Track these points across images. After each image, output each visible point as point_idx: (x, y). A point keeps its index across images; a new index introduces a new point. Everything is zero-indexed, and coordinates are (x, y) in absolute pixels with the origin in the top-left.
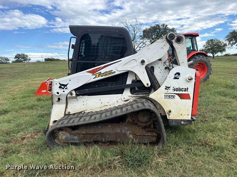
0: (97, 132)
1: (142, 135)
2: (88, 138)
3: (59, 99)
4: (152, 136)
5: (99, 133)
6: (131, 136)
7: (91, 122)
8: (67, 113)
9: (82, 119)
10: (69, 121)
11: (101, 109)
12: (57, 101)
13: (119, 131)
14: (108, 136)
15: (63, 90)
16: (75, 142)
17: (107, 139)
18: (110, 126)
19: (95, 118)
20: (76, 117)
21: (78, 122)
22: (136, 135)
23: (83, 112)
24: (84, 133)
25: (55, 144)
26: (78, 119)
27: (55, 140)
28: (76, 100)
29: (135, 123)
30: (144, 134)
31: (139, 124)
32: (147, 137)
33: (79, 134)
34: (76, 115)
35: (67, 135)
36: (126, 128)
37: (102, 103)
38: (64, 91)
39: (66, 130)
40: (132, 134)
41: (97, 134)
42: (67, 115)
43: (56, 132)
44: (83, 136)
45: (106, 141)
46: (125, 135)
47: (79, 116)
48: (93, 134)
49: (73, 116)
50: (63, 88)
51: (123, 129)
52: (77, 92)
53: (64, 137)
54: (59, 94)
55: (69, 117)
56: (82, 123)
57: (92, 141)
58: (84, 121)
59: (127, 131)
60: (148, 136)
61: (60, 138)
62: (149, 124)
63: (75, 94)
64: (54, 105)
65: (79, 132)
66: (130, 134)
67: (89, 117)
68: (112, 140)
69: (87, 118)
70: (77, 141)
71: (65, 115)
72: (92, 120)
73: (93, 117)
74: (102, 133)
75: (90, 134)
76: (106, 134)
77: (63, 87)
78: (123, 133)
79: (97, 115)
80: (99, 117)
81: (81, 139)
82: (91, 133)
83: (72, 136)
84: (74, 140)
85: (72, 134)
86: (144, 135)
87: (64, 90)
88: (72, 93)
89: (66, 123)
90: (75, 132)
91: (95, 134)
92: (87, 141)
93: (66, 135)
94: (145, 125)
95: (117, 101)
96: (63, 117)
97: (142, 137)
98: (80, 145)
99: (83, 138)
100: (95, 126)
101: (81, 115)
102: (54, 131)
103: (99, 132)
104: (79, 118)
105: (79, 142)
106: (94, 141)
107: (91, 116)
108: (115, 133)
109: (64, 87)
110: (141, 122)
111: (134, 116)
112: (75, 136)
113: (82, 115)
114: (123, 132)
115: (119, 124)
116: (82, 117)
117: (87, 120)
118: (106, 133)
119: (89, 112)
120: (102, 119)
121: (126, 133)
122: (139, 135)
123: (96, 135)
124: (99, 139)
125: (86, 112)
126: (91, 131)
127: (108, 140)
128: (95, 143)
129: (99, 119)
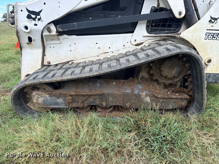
0: (93, 93)
1: (166, 97)
2: (80, 101)
3: (30, 39)
4: (181, 98)
5: (97, 95)
6: (148, 99)
7: (84, 75)
8: (45, 63)
9: (69, 72)
10: (47, 74)
11: (98, 58)
12: (28, 44)
13: (129, 91)
14: (111, 99)
15: (34, 22)
16: (60, 107)
17: (109, 103)
18: (114, 83)
19: (91, 70)
20: (60, 69)
21: (62, 76)
22: (156, 97)
23: (70, 63)
24: (73, 93)
25: (28, 110)
26: (62, 71)
27: (27, 104)
28: (59, 42)
29: (155, 78)
30: (170, 96)
31: (161, 81)
32: (173, 100)
33: (65, 95)
34: (59, 66)
35: (46, 97)
36: (140, 87)
37: (99, 48)
38: (36, 25)
39: (45, 89)
40: (149, 95)
41: (95, 95)
42: (45, 66)
43: (28, 92)
44: (71, 98)
45: (109, 106)
46: (138, 96)
47: (64, 67)
48: (87, 95)
49: (54, 67)
50: (34, 19)
51: (136, 89)
52: (59, 28)
53: (41, 100)
54: (28, 30)
55: (48, 69)
56: (70, 77)
57: (86, 105)
58: (73, 74)
59: (142, 92)
60: (176, 98)
61: (35, 101)
62: (176, 80)
63: (55, 30)
64: (23, 50)
65: (65, 93)
66: (146, 95)
67: (81, 68)
68: (117, 104)
69: (78, 70)
70: (62, 106)
71: (43, 65)
72: (87, 74)
73: (87, 69)
74: (103, 94)
75: (83, 96)
76: (109, 96)
77: (33, 16)
78: (135, 94)
79: (94, 66)
80: (98, 68)
81: (69, 103)
82: (84, 93)
83: (54, 98)
84: (57, 104)
85: (54, 96)
86: (169, 98)
87: (37, 22)
88: (50, 28)
89: (41, 77)
90: (58, 91)
91: (91, 95)
92: (78, 106)
93: (44, 97)
94: (170, 82)
95: (124, 46)
96: (40, 69)
97: (165, 100)
98: (68, 112)
99: (72, 102)
100: (90, 84)
101: (67, 66)
102: (25, 91)
103: (97, 93)
104: (64, 70)
105: (66, 107)
106: (89, 106)
107: (84, 67)
108: (123, 94)
109: (36, 17)
110: (166, 77)
111: (154, 68)
112: (59, 98)
113: (69, 66)
114: (136, 92)
115: (128, 81)
116: (69, 68)
117: (78, 74)
118: (108, 93)
119: (80, 63)
120: (102, 72)
121: (141, 94)
122: (160, 98)
123: (93, 97)
124: (97, 102)
125: (75, 62)
126: (85, 91)
127: (111, 105)
128: (91, 109)
129: (98, 71)
